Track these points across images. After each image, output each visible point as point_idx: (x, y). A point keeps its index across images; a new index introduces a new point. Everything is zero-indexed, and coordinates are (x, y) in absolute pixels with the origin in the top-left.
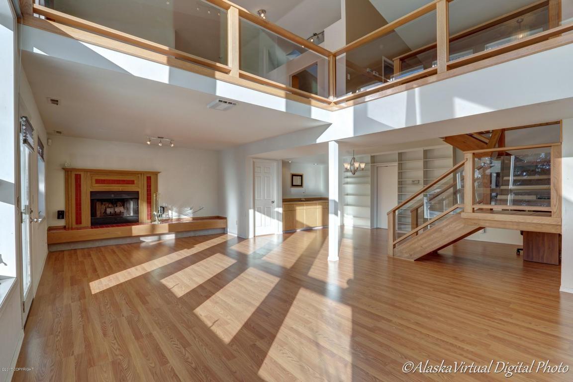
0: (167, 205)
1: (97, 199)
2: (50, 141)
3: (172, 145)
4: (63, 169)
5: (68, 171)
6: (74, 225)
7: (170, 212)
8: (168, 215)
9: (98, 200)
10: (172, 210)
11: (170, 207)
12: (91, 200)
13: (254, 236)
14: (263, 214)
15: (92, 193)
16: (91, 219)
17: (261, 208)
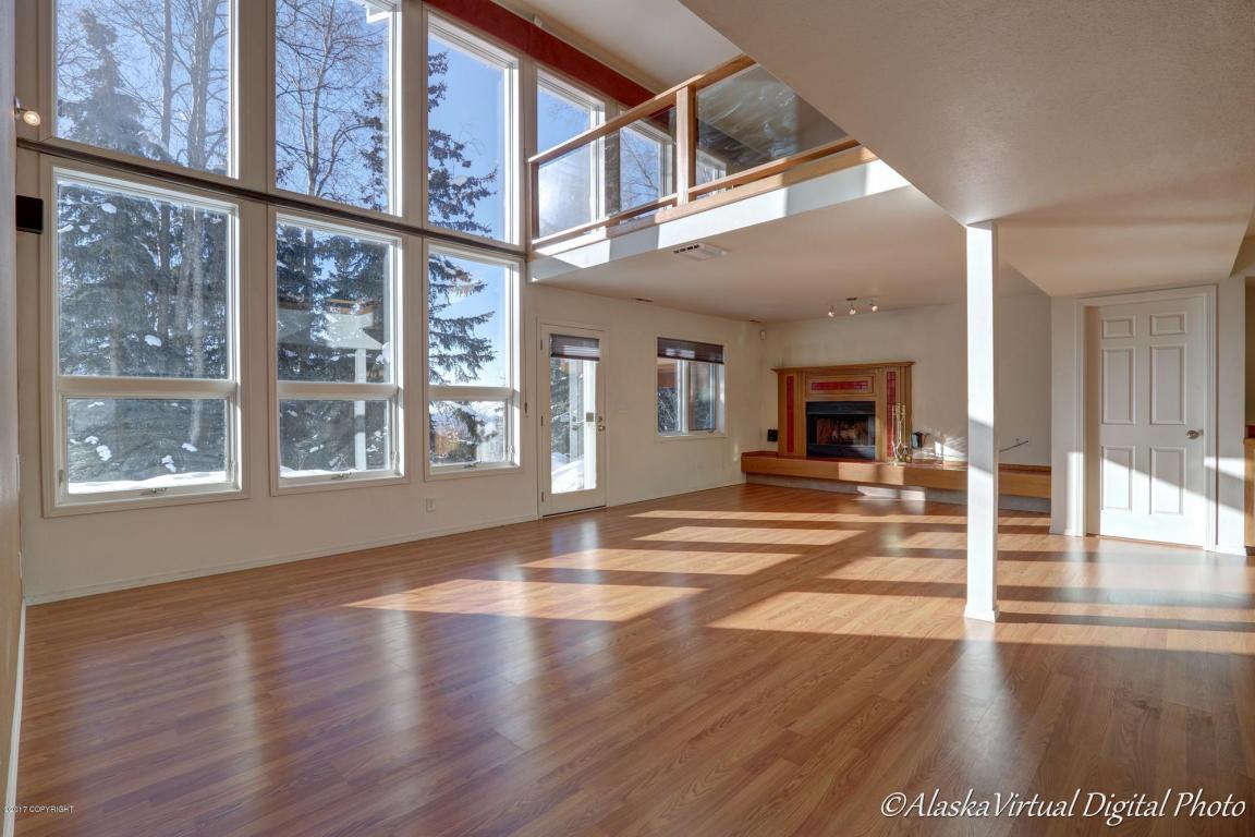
0: (930, 430)
1: (816, 414)
2: (763, 333)
3: (874, 308)
4: (775, 370)
5: (781, 372)
6: (786, 453)
7: (938, 446)
8: (934, 451)
9: (820, 417)
10: (942, 441)
11: (938, 434)
12: (808, 416)
13: (1091, 533)
14: (1140, 469)
15: (808, 404)
16: (808, 446)
17: (1127, 453)
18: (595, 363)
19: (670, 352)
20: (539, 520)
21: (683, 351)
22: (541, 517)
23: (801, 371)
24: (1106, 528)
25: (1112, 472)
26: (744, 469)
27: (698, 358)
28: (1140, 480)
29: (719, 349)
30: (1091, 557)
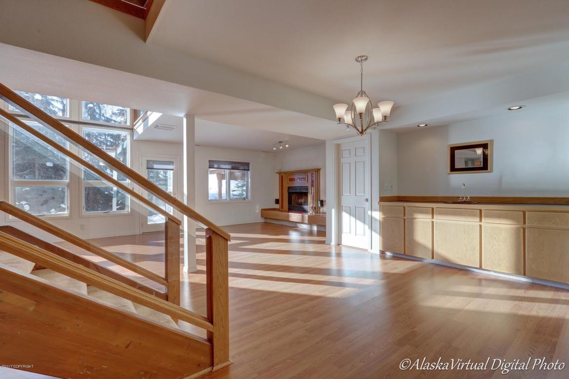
1: (291, 192)
4: (277, 173)
6: (280, 209)
9: (293, 193)
12: (288, 193)
13: (339, 244)
14: (353, 216)
15: (289, 187)
16: (288, 206)
17: (349, 208)
18: (172, 171)
19: (216, 166)
20: (140, 234)
21: (222, 165)
22: (141, 233)
23: (286, 173)
24: (344, 242)
25: (345, 216)
26: (262, 216)
27: (233, 168)
28: (353, 219)
29: (248, 164)
30: (339, 255)
